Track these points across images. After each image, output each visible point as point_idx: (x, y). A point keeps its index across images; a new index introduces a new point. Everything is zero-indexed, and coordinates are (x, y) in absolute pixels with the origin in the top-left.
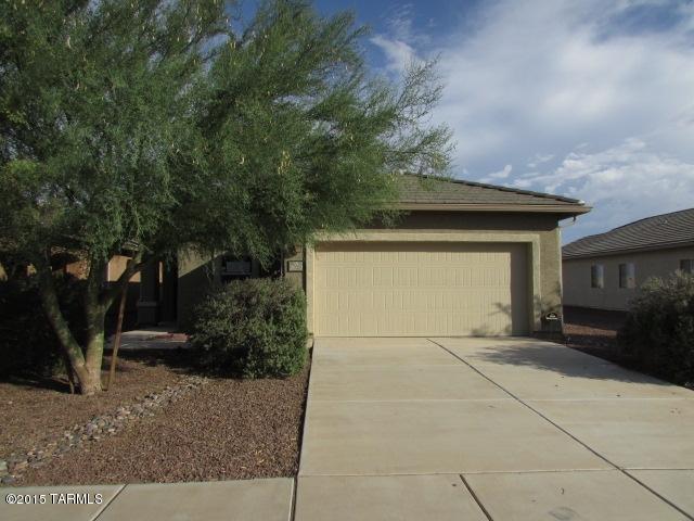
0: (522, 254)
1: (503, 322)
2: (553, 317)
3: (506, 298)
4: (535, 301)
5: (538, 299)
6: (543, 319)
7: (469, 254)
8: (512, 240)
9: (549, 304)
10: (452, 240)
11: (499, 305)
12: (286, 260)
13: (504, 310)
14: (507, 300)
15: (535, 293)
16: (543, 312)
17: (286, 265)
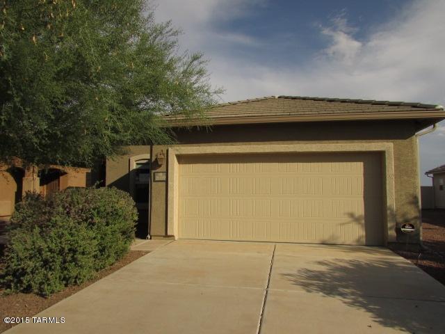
0: (375, 163)
1: (356, 232)
2: (408, 229)
3: (359, 209)
4: (388, 212)
5: (392, 210)
6: (398, 231)
7: (320, 164)
8: (364, 149)
9: (404, 215)
10: (300, 151)
11: (352, 215)
12: (153, 171)
13: (357, 220)
14: (360, 210)
15: (388, 204)
16: (397, 224)
17: (152, 175)
